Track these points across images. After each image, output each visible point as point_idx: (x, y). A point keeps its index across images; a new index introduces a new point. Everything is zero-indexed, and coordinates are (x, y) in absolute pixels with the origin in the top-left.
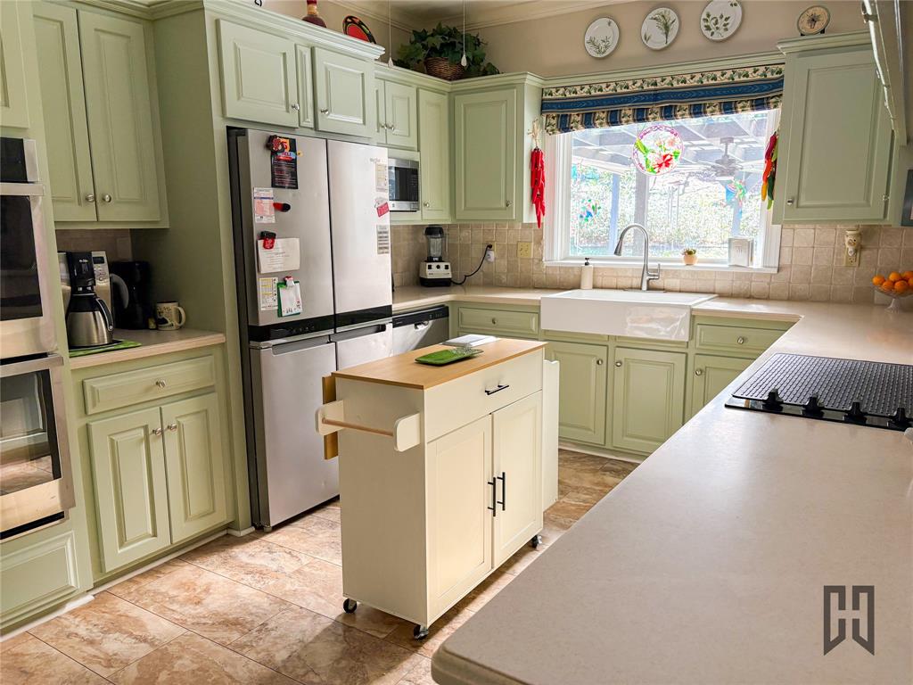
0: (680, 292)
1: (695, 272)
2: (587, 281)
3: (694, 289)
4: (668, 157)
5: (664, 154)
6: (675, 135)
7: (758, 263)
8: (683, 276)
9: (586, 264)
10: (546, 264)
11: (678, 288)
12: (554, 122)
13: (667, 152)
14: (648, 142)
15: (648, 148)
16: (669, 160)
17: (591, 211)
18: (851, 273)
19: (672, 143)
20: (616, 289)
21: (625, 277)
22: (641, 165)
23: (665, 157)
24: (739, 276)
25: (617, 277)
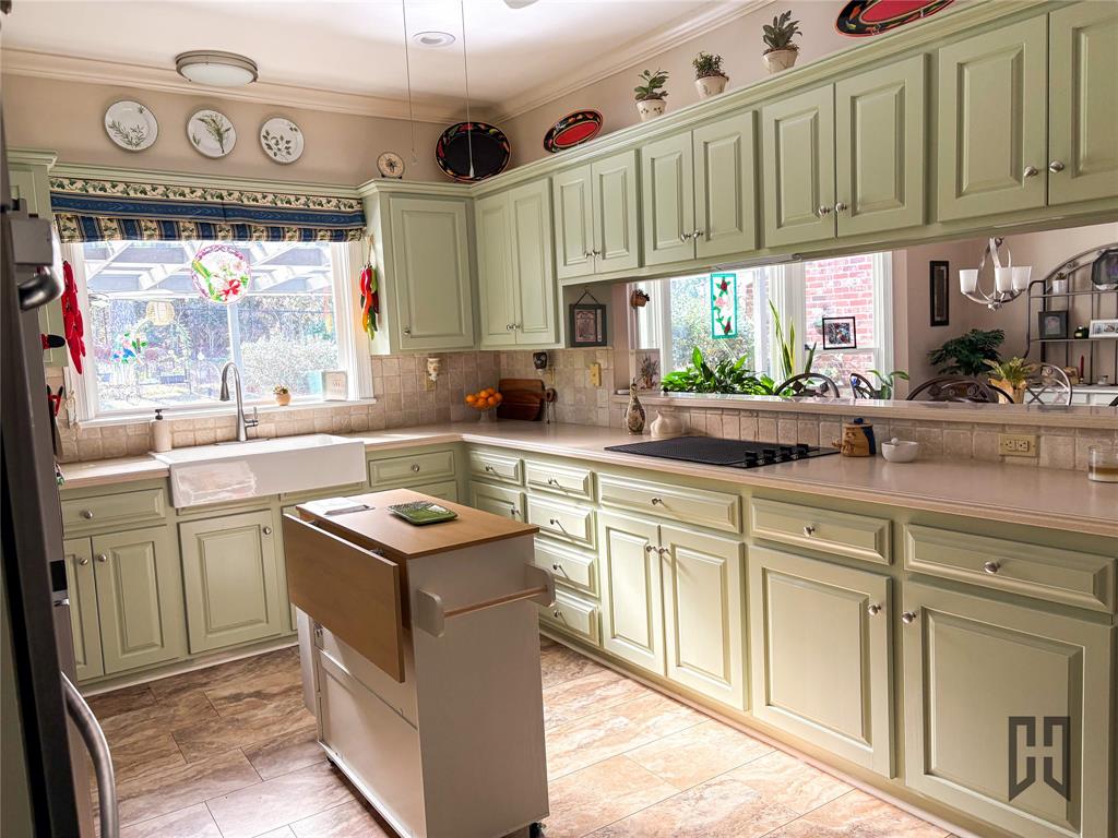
0: (277, 437)
1: (291, 412)
2: (164, 440)
3: (292, 432)
4: (235, 283)
5: (230, 279)
6: (241, 258)
7: (353, 395)
8: (277, 419)
9: (159, 418)
10: (82, 425)
11: (273, 433)
12: (73, 225)
13: (234, 278)
14: (210, 263)
15: (210, 270)
16: (237, 286)
17: (132, 349)
18: (432, 397)
19: (238, 267)
20: (195, 445)
21: (205, 429)
22: (203, 291)
23: (231, 282)
24: (338, 411)
25: (194, 430)
